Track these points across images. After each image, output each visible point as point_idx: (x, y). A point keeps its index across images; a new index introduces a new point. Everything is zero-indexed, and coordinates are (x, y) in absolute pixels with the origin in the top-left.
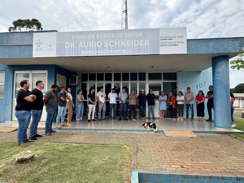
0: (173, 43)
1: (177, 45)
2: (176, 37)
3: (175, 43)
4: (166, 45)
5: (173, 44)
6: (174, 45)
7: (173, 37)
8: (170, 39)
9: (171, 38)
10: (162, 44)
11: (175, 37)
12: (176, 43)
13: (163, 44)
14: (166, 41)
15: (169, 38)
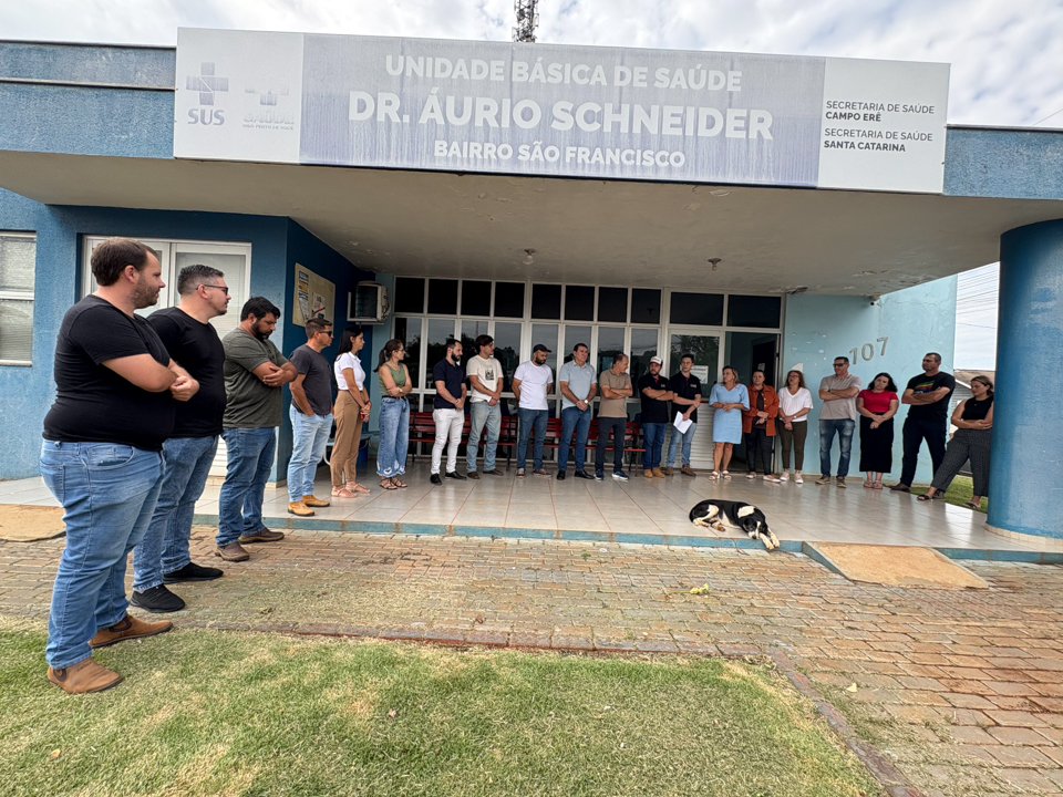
0: (884, 136)
1: (903, 148)
2: (901, 108)
3: (894, 135)
4: (852, 145)
5: (882, 141)
6: (885, 147)
7: (886, 108)
8: (872, 117)
9: (875, 113)
10: (830, 139)
11: (895, 108)
12: (899, 136)
13: (837, 139)
14: (850, 124)
15: (866, 111)
